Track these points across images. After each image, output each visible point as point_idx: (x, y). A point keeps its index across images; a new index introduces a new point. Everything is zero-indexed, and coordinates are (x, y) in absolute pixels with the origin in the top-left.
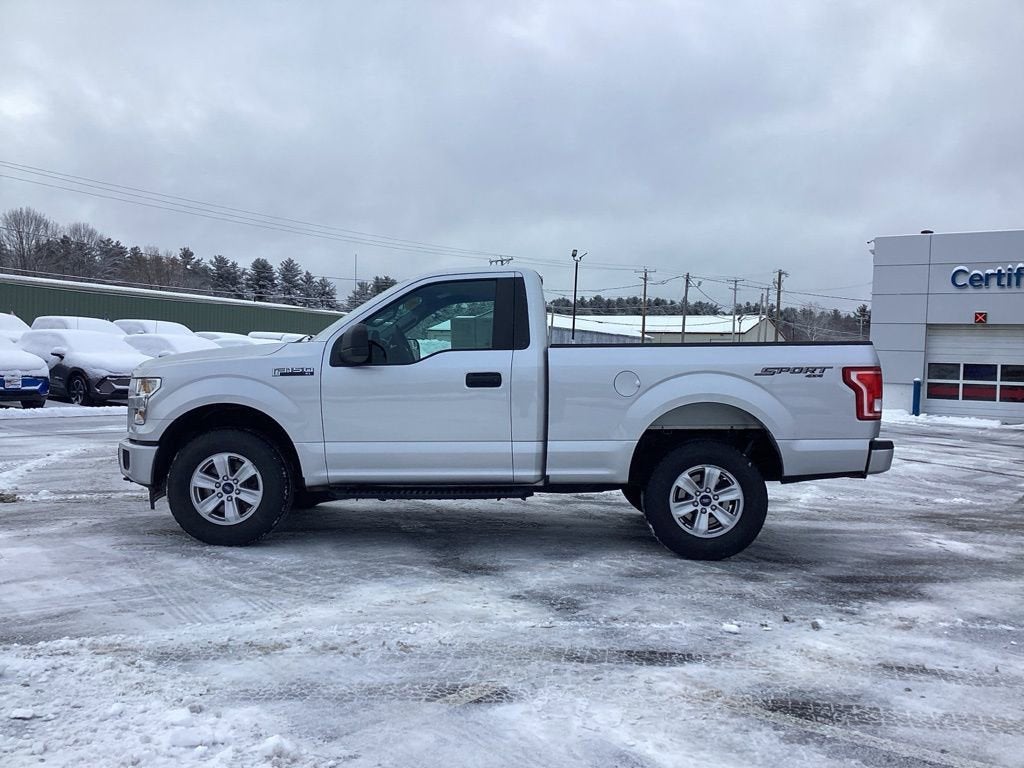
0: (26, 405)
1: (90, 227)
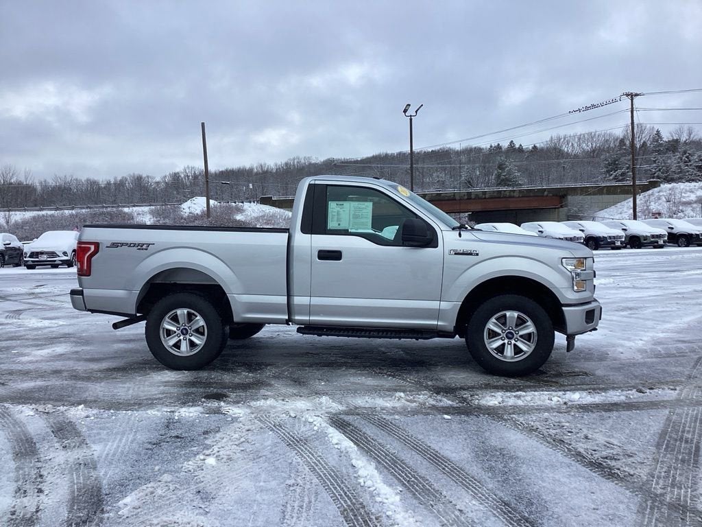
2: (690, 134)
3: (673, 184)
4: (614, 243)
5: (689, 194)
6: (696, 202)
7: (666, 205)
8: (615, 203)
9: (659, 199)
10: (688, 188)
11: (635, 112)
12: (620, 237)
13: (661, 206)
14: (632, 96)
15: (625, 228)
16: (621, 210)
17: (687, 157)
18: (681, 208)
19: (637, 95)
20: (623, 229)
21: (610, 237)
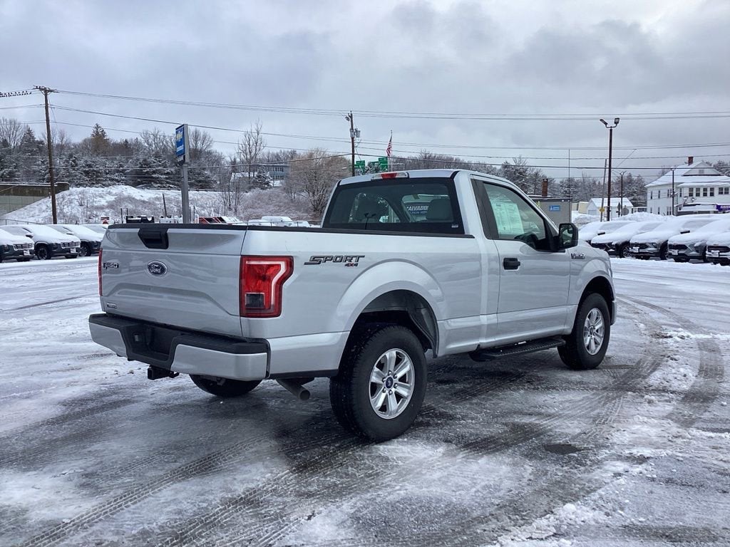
2: (62, 138)
3: (81, 189)
4: (23, 254)
5: (99, 199)
6: (107, 207)
7: (80, 209)
8: (23, 205)
9: (71, 202)
10: (97, 193)
11: (49, 109)
12: (29, 245)
13: (74, 209)
14: (46, 91)
15: (29, 234)
16: (32, 213)
17: (73, 161)
18: (95, 212)
19: (51, 91)
20: (27, 236)
21: (17, 246)
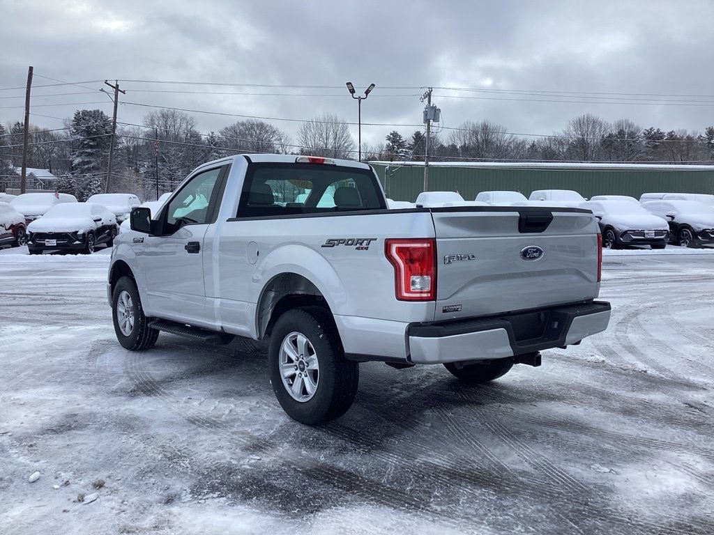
0: (654, 247)
1: (630, 122)
